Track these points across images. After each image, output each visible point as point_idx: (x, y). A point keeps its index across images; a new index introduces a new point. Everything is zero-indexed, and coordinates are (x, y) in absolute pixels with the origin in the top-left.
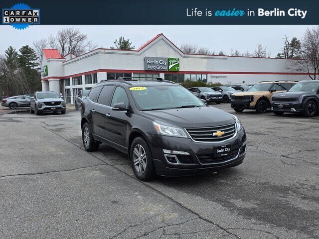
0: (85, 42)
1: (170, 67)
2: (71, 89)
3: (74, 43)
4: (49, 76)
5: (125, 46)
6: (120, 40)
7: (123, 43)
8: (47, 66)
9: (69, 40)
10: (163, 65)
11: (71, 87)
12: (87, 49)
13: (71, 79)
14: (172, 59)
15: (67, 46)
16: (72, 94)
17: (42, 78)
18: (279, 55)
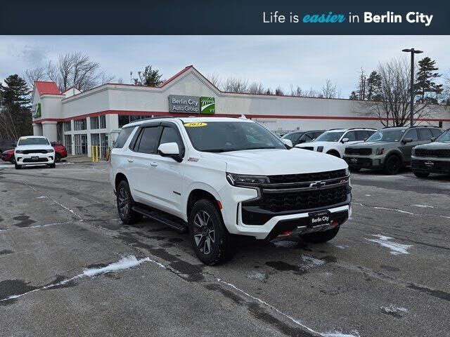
0: (97, 72)
1: (203, 108)
2: (73, 136)
3: (81, 73)
4: (42, 117)
5: (151, 80)
7: (149, 74)
8: (40, 105)
9: (74, 68)
10: (194, 105)
11: (73, 132)
12: (99, 82)
13: (72, 121)
14: (206, 98)
15: (70, 77)
16: (73, 142)
17: (34, 120)
18: (353, 93)
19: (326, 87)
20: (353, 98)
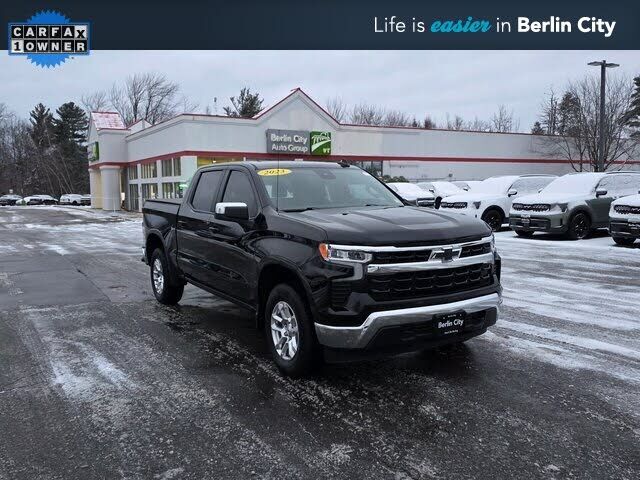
0: (176, 97)
1: (314, 147)
2: (140, 186)
3: (156, 99)
4: (101, 160)
5: (249, 108)
6: (243, 94)
7: (247, 100)
8: (97, 143)
9: (146, 93)
11: (139, 181)
12: (180, 110)
13: (139, 165)
14: (319, 133)
15: (142, 105)
16: (140, 194)
17: (90, 164)
18: (538, 124)
19: (498, 116)
20: (537, 131)
